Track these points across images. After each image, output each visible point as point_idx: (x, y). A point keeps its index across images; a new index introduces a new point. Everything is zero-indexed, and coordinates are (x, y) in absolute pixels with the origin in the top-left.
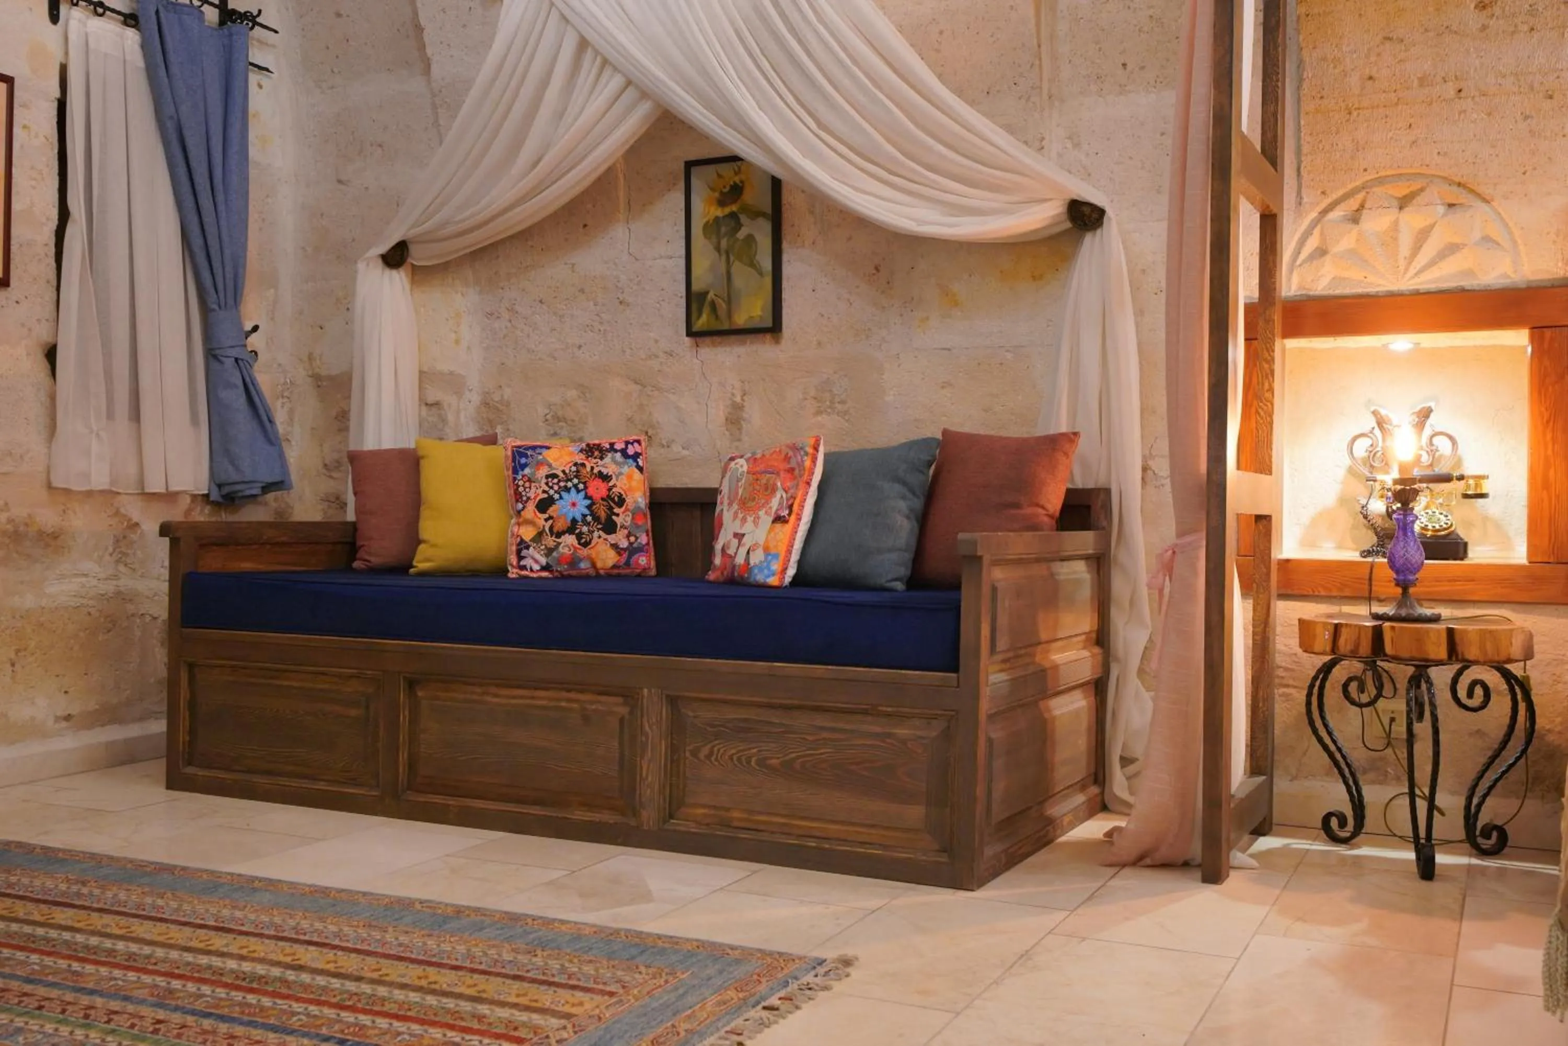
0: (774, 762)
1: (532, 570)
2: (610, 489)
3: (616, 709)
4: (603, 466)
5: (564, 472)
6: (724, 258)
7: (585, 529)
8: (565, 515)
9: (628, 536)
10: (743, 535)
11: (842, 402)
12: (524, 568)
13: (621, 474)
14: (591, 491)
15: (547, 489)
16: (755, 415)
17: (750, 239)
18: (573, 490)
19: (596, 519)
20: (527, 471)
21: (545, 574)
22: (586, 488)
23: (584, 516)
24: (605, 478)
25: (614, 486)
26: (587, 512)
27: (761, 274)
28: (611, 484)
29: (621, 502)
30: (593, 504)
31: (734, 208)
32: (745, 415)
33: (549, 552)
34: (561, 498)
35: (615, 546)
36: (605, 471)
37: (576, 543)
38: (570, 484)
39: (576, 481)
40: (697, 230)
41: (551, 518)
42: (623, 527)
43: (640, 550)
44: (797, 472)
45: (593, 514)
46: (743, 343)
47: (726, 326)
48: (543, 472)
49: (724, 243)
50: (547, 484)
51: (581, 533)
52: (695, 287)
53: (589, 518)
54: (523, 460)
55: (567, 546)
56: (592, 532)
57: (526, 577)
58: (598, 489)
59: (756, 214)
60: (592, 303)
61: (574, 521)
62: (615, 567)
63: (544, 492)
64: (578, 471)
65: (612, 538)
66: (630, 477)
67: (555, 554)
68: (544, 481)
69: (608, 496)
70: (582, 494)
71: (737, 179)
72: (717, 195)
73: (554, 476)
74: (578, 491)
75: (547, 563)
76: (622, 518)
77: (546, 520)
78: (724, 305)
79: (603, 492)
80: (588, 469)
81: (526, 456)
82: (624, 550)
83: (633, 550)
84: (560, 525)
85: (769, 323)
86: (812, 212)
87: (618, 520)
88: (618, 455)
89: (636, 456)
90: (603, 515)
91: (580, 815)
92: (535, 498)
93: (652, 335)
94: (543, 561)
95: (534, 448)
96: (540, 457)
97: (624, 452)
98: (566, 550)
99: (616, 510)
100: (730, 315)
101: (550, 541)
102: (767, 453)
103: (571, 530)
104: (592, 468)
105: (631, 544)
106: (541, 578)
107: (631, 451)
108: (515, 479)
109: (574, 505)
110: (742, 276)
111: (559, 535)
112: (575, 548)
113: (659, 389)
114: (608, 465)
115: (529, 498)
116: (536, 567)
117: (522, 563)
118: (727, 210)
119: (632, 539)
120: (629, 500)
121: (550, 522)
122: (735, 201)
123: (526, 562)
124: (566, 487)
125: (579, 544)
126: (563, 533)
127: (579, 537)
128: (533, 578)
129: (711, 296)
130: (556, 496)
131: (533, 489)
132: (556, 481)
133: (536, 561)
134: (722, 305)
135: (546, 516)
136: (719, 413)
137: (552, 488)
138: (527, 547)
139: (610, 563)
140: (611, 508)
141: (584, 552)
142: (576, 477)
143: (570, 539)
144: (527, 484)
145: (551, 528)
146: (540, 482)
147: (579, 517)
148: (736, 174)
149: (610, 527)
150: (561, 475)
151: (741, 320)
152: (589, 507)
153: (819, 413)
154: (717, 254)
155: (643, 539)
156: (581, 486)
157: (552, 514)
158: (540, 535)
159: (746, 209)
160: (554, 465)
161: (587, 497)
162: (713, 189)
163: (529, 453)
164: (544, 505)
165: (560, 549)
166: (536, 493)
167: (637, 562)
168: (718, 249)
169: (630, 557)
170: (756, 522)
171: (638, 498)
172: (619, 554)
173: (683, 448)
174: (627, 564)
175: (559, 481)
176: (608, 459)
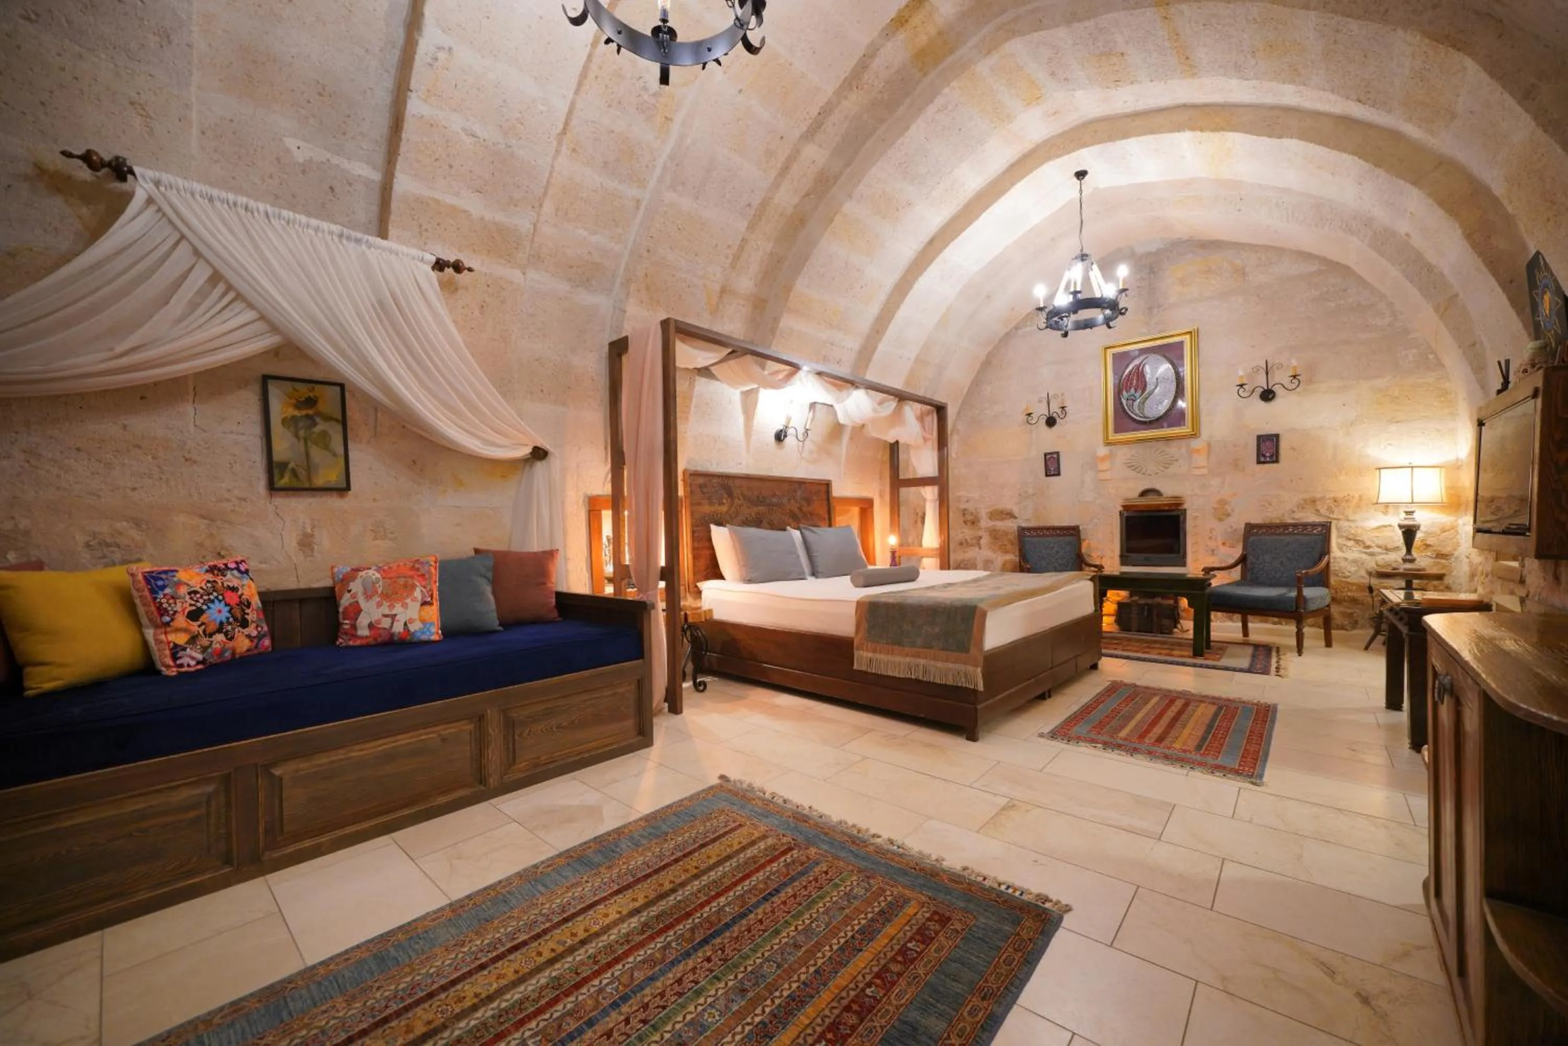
0: (565, 724)
1: (189, 666)
2: (240, 597)
3: (464, 728)
4: (227, 581)
5: (201, 588)
6: (302, 442)
7: (229, 628)
8: (215, 620)
9: (257, 626)
10: (395, 615)
11: (392, 533)
12: (181, 666)
13: (243, 585)
14: (227, 600)
15: (193, 602)
16: (324, 541)
17: (324, 435)
18: (216, 601)
19: (236, 619)
20: (167, 591)
21: (200, 667)
22: (224, 598)
23: (228, 618)
24: (234, 589)
25: (242, 594)
26: (229, 615)
27: (335, 455)
28: (240, 593)
29: (249, 605)
30: (231, 609)
31: (310, 412)
32: (315, 541)
33: (204, 649)
34: (209, 608)
35: (248, 636)
36: (231, 585)
37: (224, 639)
38: (212, 597)
39: (215, 594)
40: (275, 420)
41: (203, 624)
42: (253, 622)
43: (264, 636)
44: (427, 576)
45: (233, 616)
46: (313, 496)
47: (307, 485)
48: (183, 591)
49: (302, 433)
50: (191, 598)
51: (227, 631)
52: (276, 457)
53: (231, 620)
54: (160, 583)
55: (218, 642)
56: (234, 629)
57: (187, 672)
58: (232, 598)
59: (328, 419)
60: (150, 458)
61: (221, 623)
62: (248, 650)
63: (191, 605)
64: (213, 587)
65: (246, 631)
66: (249, 587)
67: (210, 650)
68: (187, 597)
69: (241, 602)
70: (223, 603)
71: (311, 395)
72: (294, 401)
73: (196, 592)
74: (220, 601)
75: (204, 658)
76: (251, 616)
77: (199, 626)
78: (304, 472)
79: (237, 600)
80: (220, 584)
81: (162, 579)
82: (255, 637)
83: (260, 637)
84: (211, 629)
85: (344, 485)
86: (366, 424)
87: (249, 618)
88: (235, 572)
89: (247, 572)
90: (239, 615)
91: (442, 800)
92: (183, 611)
93: (223, 485)
94: (200, 657)
95: (165, 572)
96: (175, 579)
97: (238, 569)
98: (218, 646)
99: (247, 611)
100: (309, 479)
101: (205, 641)
102: (394, 566)
103: (219, 630)
104: (223, 583)
105: (259, 633)
106: (197, 671)
107: (242, 568)
108: (155, 599)
109: (220, 611)
110: (317, 454)
111: (211, 635)
112: (225, 643)
113: (231, 523)
114: (231, 579)
115: (175, 612)
116: (193, 663)
117: (178, 662)
118: (304, 412)
119: (259, 629)
120: (253, 603)
121: (203, 627)
122: (311, 408)
123: (185, 661)
124: (209, 599)
125: (227, 639)
126: (214, 633)
127: (226, 634)
128: (192, 672)
129: (290, 466)
130: (205, 607)
131: (179, 605)
132: (198, 596)
133: (193, 658)
134: (302, 473)
135: (199, 623)
136: (291, 541)
137: (197, 601)
138: (184, 649)
139: (245, 649)
140: (243, 610)
141: (230, 644)
142: (214, 591)
143: (220, 637)
144: (171, 601)
145: (204, 631)
146: (184, 598)
147: (224, 620)
148: (310, 391)
149: (244, 624)
150: (201, 591)
151: (319, 482)
152: (230, 611)
153: (376, 539)
154: (295, 440)
155: (266, 629)
156: (220, 597)
157: (205, 621)
158: (193, 639)
159: (319, 414)
160: (190, 583)
161: (227, 605)
162: (290, 398)
163: (163, 576)
164: (194, 615)
165: (214, 646)
166: (184, 605)
167: (263, 645)
168: (297, 436)
169: (259, 641)
170: (405, 606)
171: (256, 602)
172: (252, 641)
173: (261, 563)
174: (256, 647)
175: (202, 597)
176: (229, 575)
